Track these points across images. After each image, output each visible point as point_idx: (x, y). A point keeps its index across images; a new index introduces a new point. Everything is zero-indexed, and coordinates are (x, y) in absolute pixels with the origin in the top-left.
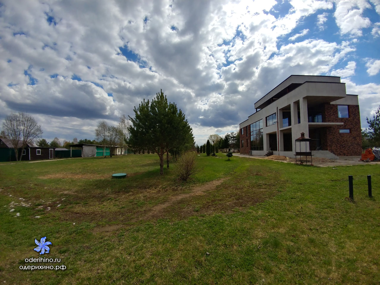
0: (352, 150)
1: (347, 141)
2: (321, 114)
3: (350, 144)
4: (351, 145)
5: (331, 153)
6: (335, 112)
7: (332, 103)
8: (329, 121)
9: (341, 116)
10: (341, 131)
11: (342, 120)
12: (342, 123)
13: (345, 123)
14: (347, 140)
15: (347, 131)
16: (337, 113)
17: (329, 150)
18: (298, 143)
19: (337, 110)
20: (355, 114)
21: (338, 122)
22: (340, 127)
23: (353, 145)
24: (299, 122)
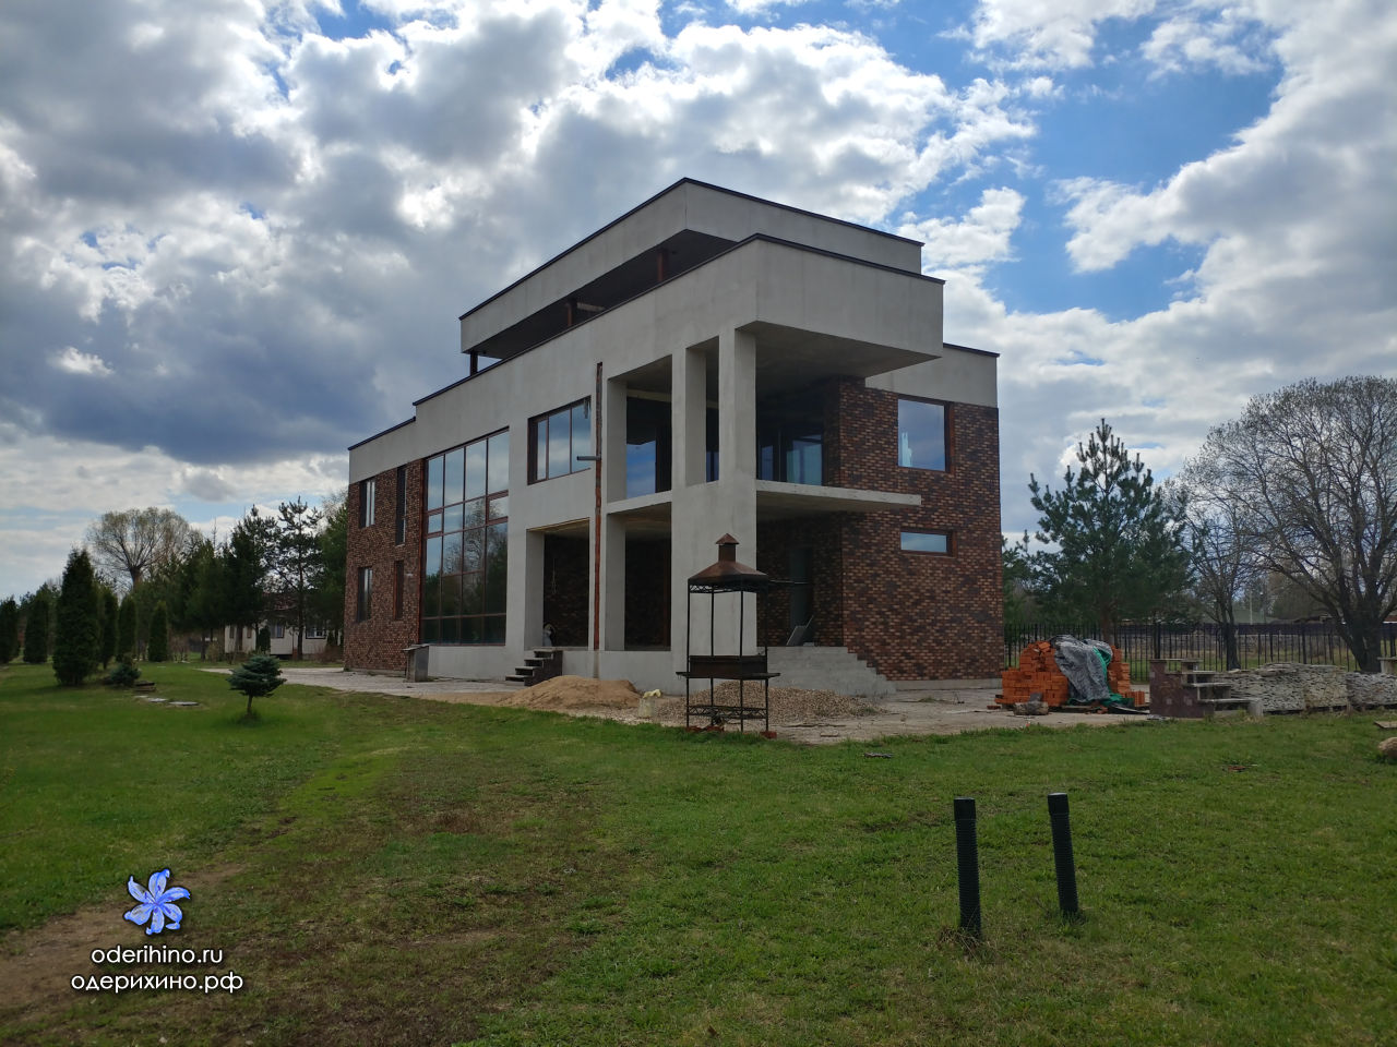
0: (954, 644)
1: (932, 598)
2: (818, 437)
3: (946, 615)
4: (951, 621)
5: (856, 662)
6: (884, 433)
7: (872, 382)
8: (854, 482)
9: (913, 461)
10: (912, 542)
11: (914, 480)
12: (916, 500)
13: (927, 499)
14: (933, 591)
15: (935, 543)
16: (894, 444)
17: (850, 646)
18: (701, 600)
19: (896, 423)
20: (973, 456)
21: (894, 488)
22: (906, 518)
23: (959, 621)
24: (712, 474)
